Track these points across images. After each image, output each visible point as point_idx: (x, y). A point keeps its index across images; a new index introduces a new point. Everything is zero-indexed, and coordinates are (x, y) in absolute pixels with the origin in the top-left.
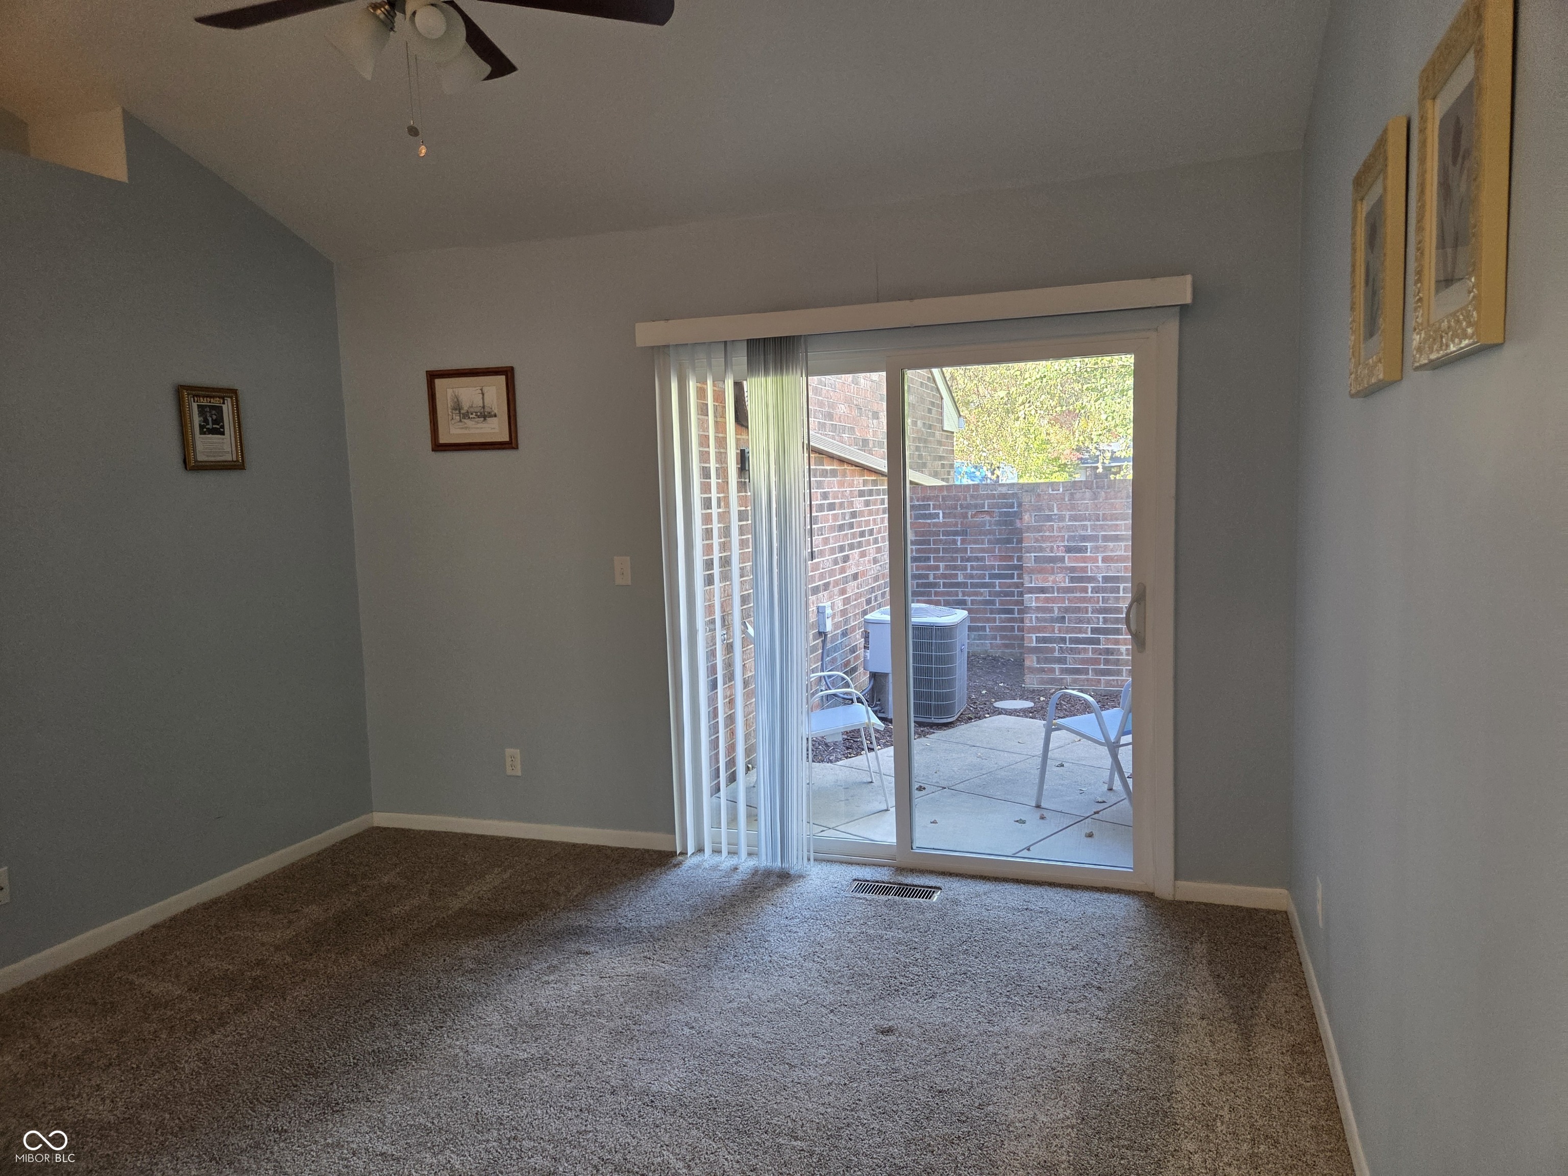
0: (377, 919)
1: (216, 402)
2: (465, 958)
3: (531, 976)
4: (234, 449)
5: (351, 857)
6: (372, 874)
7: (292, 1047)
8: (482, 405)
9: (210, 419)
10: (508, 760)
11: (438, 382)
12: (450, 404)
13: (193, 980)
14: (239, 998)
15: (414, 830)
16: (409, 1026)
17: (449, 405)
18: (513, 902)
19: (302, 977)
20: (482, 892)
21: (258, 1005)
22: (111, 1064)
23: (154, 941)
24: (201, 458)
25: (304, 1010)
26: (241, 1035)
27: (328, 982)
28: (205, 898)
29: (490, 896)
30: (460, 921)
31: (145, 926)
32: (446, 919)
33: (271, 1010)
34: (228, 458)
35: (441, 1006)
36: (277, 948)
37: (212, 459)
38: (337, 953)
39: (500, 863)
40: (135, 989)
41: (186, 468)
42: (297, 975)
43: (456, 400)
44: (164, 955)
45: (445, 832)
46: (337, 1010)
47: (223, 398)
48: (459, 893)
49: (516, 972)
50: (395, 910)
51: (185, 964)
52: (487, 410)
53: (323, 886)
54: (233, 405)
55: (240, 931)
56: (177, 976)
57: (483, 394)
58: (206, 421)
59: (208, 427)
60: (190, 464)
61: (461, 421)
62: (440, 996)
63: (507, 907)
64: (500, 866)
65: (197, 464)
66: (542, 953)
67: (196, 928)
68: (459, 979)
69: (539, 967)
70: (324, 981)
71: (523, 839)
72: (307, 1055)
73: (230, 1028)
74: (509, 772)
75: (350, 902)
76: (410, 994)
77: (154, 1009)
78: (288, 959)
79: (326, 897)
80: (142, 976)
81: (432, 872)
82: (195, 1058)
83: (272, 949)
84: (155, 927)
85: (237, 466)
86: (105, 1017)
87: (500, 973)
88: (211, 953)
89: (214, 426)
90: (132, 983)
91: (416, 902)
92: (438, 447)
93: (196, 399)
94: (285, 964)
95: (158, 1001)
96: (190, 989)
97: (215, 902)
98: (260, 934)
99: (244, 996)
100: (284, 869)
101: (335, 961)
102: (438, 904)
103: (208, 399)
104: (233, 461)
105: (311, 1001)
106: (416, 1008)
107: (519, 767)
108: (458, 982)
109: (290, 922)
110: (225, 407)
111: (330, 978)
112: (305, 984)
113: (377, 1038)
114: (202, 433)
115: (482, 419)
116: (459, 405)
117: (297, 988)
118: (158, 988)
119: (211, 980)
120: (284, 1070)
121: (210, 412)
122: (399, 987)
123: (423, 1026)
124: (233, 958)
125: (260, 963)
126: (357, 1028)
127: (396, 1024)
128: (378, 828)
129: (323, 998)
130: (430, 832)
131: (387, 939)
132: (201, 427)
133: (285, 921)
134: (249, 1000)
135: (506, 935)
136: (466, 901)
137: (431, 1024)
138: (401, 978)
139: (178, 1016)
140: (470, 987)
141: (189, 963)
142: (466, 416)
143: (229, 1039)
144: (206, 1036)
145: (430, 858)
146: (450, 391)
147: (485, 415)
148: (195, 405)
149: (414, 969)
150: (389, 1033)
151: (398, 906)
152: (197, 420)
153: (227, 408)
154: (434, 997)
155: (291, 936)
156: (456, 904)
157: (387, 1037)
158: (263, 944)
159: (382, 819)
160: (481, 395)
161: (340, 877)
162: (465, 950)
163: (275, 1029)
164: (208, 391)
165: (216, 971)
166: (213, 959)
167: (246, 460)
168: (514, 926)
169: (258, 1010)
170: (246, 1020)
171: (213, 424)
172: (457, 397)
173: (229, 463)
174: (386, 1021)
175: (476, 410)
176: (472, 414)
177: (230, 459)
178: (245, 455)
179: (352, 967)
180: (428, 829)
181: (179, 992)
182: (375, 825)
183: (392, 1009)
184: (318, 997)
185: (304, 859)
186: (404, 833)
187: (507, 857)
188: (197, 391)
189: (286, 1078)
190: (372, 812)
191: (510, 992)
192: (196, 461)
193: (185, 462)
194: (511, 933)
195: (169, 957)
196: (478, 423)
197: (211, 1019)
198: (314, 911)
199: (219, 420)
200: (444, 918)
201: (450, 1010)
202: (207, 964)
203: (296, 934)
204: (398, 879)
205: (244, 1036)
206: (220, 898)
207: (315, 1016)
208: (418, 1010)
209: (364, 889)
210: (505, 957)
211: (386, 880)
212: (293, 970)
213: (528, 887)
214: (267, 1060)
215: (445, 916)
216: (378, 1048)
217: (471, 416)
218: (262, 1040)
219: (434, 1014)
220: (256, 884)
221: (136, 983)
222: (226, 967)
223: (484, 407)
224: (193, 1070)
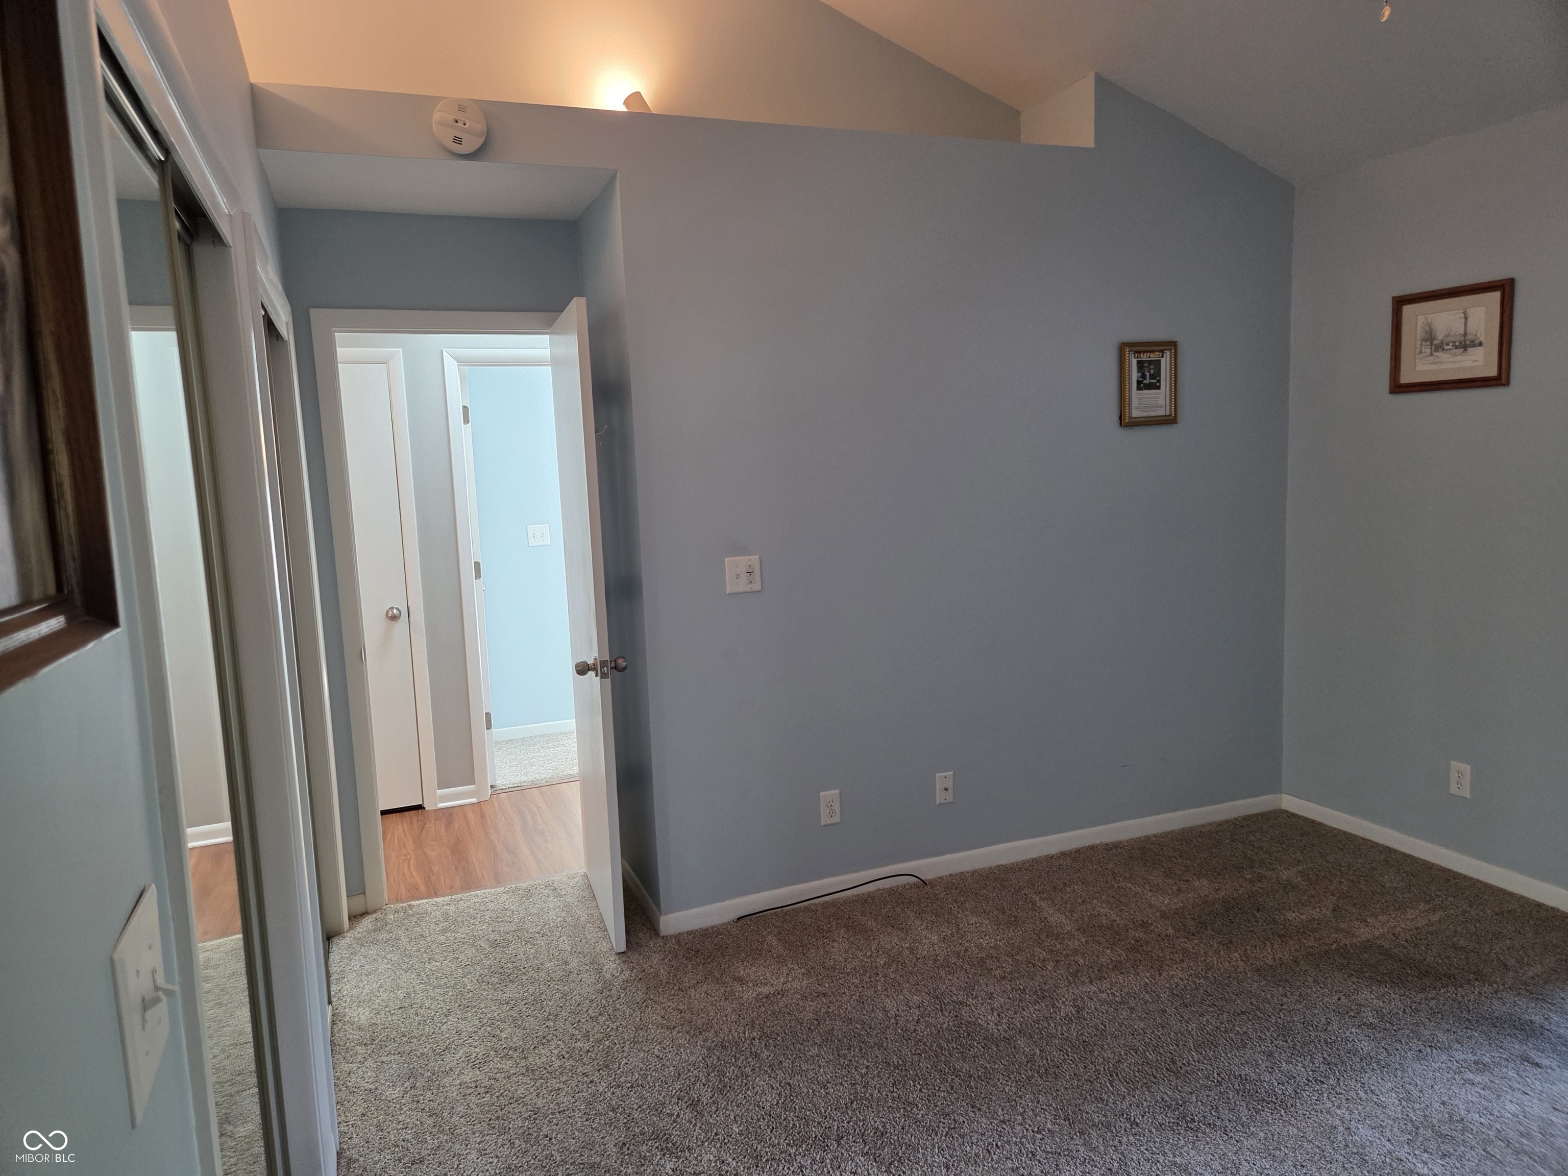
0: (1269, 919)
1: (1154, 357)
2: (1364, 1006)
3: (1450, 1064)
4: (1168, 401)
5: (1252, 838)
6: (1271, 864)
7: (1158, 1031)
8: (1463, 332)
9: (1148, 374)
10: (1454, 776)
11: (1407, 310)
12: (1420, 334)
13: (1083, 919)
14: (1119, 956)
15: (1326, 826)
16: (1284, 1064)
17: (1418, 336)
18: (1440, 955)
19: (1181, 956)
20: (1399, 929)
21: (1135, 970)
22: (1004, 977)
23: (1059, 868)
24: (1135, 414)
25: (1177, 995)
26: (1115, 996)
27: (1206, 973)
28: (1106, 839)
29: (1409, 937)
30: (1366, 956)
31: (1054, 850)
32: (1349, 946)
33: (1146, 981)
34: (1161, 412)
35: (1326, 1055)
36: (1164, 916)
37: (1145, 414)
38: (1220, 943)
39: (1428, 898)
40: (1035, 910)
41: (1121, 425)
42: (1177, 953)
43: (1428, 328)
44: (1065, 884)
45: (1363, 839)
46: (1210, 1009)
47: (1162, 351)
48: (1369, 920)
49: (1429, 1050)
50: (1290, 915)
51: (1080, 900)
52: (1469, 337)
53: (1218, 862)
54: (1171, 358)
55: (1132, 884)
56: (1071, 912)
57: (1466, 318)
58: (1144, 376)
59: (1145, 382)
60: (1126, 422)
61: (1431, 354)
62: (1326, 1041)
63: (1429, 959)
64: (1427, 902)
65: (1132, 420)
66: (1470, 1038)
67: (1095, 867)
68: (1353, 1030)
69: (1462, 1056)
70: (1202, 970)
71: (1465, 876)
72: (1171, 1047)
73: (1106, 985)
74: (1453, 789)
75: (1242, 889)
76: (1291, 1025)
77: (1047, 937)
78: (1171, 931)
79: (1219, 874)
80: (1043, 899)
81: (1340, 883)
82: (1071, 1003)
83: (1158, 914)
84: (1063, 854)
85: (1170, 420)
86: (1009, 928)
87: (1407, 1044)
88: (1103, 897)
89: (1151, 381)
90: (1034, 904)
91: (1316, 914)
92: (1398, 388)
93: (1136, 355)
94: (1167, 935)
95: (1051, 930)
96: (1079, 929)
97: (1116, 846)
98: (1149, 894)
99: (1124, 954)
100: (1183, 831)
101: (1217, 952)
102: (1342, 926)
103: (1148, 354)
104: (1166, 416)
105: (1185, 987)
106: (1295, 1044)
107: (1468, 786)
108: (1351, 1033)
109: (1179, 890)
110: (1163, 360)
111: (1208, 969)
112: (1182, 965)
113: (1247, 1063)
114: (1139, 388)
115: (1462, 350)
116: (1431, 335)
117: (1175, 967)
118: (1055, 918)
119: (1099, 926)
120: (1147, 1054)
121: (1148, 367)
122: (1281, 1010)
123: (1300, 1070)
124: (1121, 910)
125: (1144, 925)
126: (1226, 1040)
127: (1271, 1055)
128: (1286, 812)
129: (1197, 989)
130: (1345, 833)
131: (1276, 947)
132: (1139, 383)
133: (1175, 888)
134: (1128, 961)
135: (1423, 996)
136: (1377, 933)
137: (1311, 1073)
138: (1285, 1000)
139: (1065, 953)
140: (1365, 1046)
141: (1083, 902)
142: (1440, 347)
143: (1104, 996)
144: (1083, 983)
145: (1340, 865)
146: (1421, 319)
147: (1466, 344)
148: (1134, 362)
149: (1300, 995)
150: (1260, 1062)
151: (1294, 912)
152: (1135, 375)
153: (1165, 362)
154: (1319, 1041)
155: (1178, 907)
156: (1364, 933)
157: (1257, 1065)
158: (1151, 906)
159: (1290, 803)
160: (1463, 320)
161: (1236, 857)
162: (1364, 995)
163: (1146, 1003)
164: (1148, 346)
165: (1104, 918)
166: (1104, 905)
167: (1179, 414)
168: (1435, 988)
169: (1134, 975)
170: (1122, 981)
171: (1150, 379)
172: (1430, 325)
173: (1164, 418)
174: (1260, 1046)
175: (1453, 339)
176: (1448, 345)
177: (1163, 414)
178: (1179, 409)
179: (1233, 966)
180: (1344, 829)
181: (1070, 928)
182: (1283, 808)
183: (1268, 1034)
184: (1193, 986)
185: (1204, 826)
186: (1315, 825)
187: (1439, 893)
188: (1138, 347)
189: (1147, 1063)
190: (1281, 793)
191: (1417, 1073)
192: (1130, 418)
193: (1120, 418)
194: (1430, 996)
195: (1068, 890)
196: (1455, 355)
197: (1092, 967)
198: (1203, 886)
199: (1156, 375)
200: (1346, 945)
201: (1336, 1065)
202: (1097, 908)
203: (1183, 907)
204: (1299, 879)
205: (1117, 999)
206: (1121, 842)
207: (1186, 1006)
208: (1298, 1047)
209: (1260, 878)
210: (1417, 1025)
211: (1285, 875)
212: (1174, 945)
213: (1462, 943)
214: (1133, 1035)
215: (1347, 943)
216: (1246, 1075)
217: (1446, 347)
218: (1132, 1009)
219: (1316, 1061)
220: (1154, 838)
221: (1038, 904)
222: (1114, 917)
223: (1465, 334)
224: (1068, 1015)
